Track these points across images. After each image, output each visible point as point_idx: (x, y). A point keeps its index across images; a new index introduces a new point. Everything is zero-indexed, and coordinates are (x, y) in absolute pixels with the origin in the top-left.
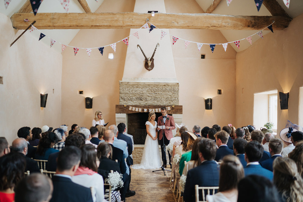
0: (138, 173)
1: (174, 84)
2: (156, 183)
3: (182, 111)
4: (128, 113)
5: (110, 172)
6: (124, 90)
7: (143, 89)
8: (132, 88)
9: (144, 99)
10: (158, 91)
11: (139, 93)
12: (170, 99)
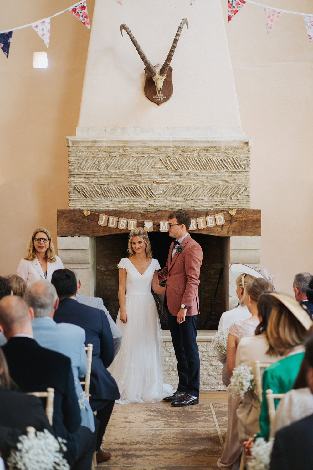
0: (126, 418)
1: (236, 145)
2: (181, 450)
3: (260, 227)
4: (96, 235)
5: (26, 433)
6: (82, 166)
7: (142, 162)
8: (108, 157)
9: (145, 190)
10: (187, 166)
11: (129, 174)
12: (222, 191)
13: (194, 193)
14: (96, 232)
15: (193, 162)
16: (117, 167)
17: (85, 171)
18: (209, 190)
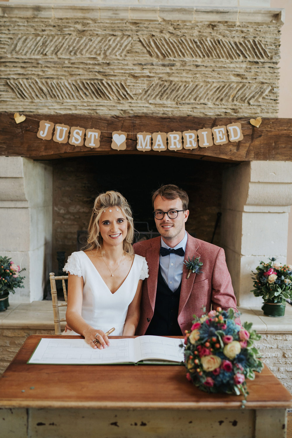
6: (17, 49)
7: (111, 43)
8: (58, 35)
9: (115, 88)
10: (181, 51)
11: (91, 62)
12: (235, 92)
13: (193, 93)
14: (34, 150)
15: (191, 45)
16: (71, 52)
17: (23, 57)
18: (215, 89)
